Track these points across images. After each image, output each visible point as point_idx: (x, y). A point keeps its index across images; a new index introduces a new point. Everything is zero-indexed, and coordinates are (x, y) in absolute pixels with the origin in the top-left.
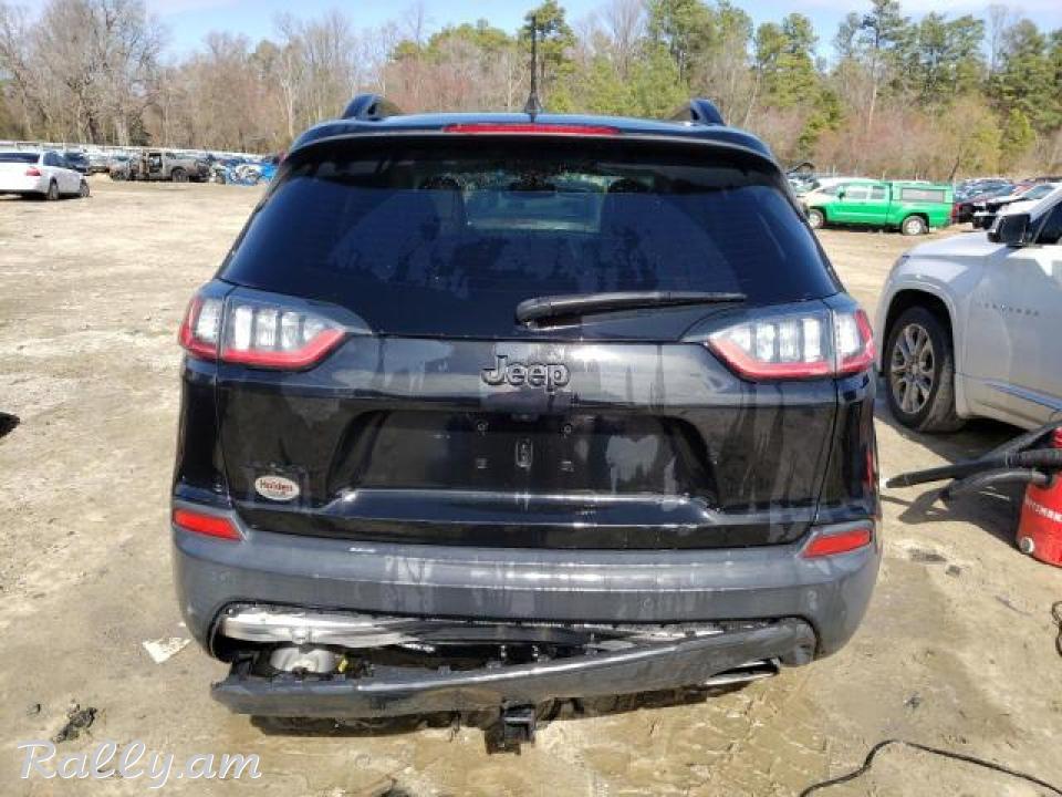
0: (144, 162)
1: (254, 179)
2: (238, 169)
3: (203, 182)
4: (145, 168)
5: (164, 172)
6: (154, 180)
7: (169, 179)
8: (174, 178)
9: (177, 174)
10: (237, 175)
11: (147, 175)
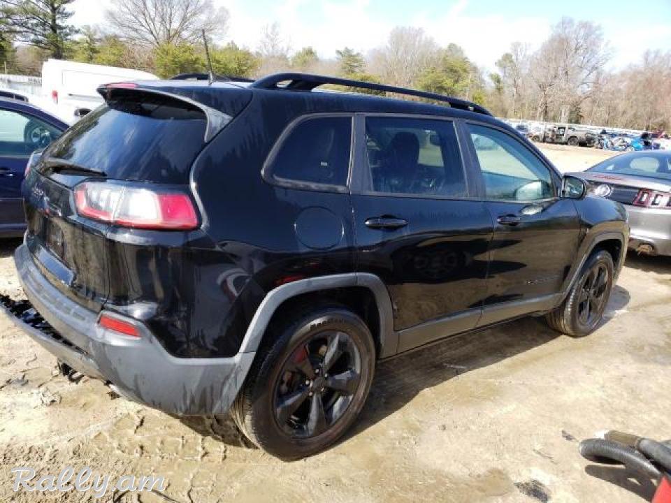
0: (553, 131)
1: (624, 147)
2: (614, 140)
3: (590, 147)
4: (553, 136)
5: (564, 139)
6: (556, 143)
7: (566, 144)
8: (569, 144)
9: (572, 140)
10: (612, 144)
11: (553, 140)
